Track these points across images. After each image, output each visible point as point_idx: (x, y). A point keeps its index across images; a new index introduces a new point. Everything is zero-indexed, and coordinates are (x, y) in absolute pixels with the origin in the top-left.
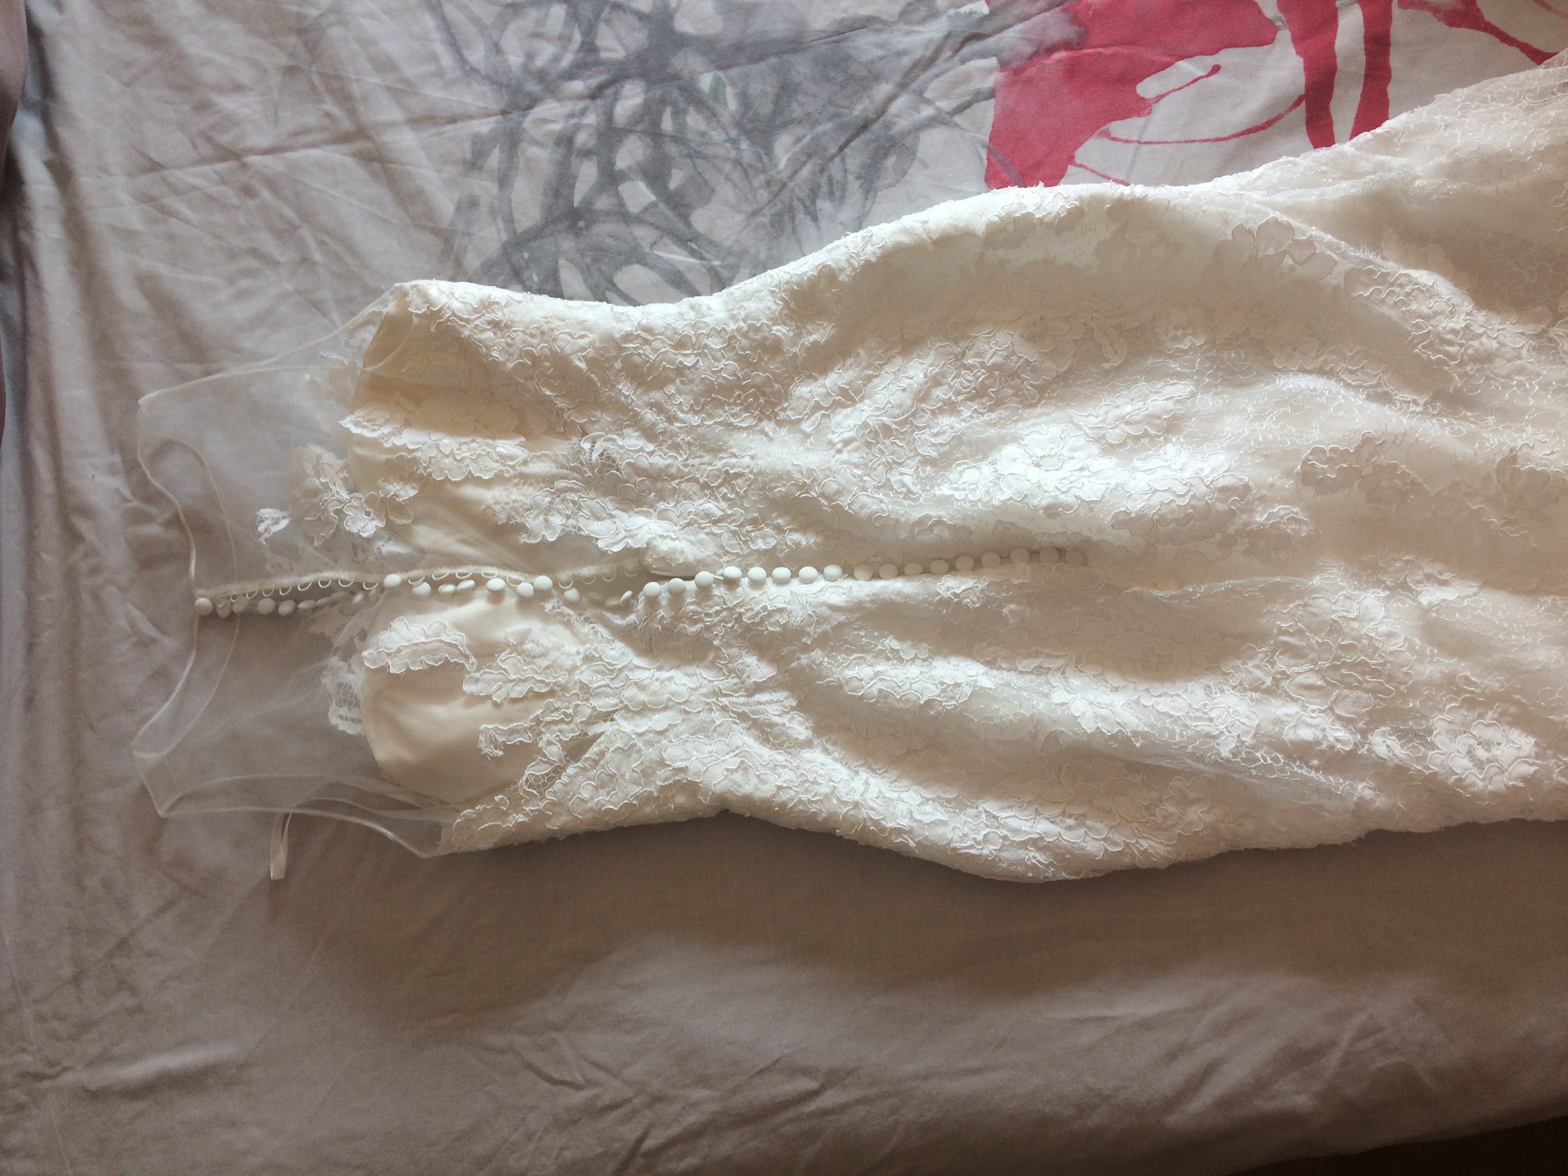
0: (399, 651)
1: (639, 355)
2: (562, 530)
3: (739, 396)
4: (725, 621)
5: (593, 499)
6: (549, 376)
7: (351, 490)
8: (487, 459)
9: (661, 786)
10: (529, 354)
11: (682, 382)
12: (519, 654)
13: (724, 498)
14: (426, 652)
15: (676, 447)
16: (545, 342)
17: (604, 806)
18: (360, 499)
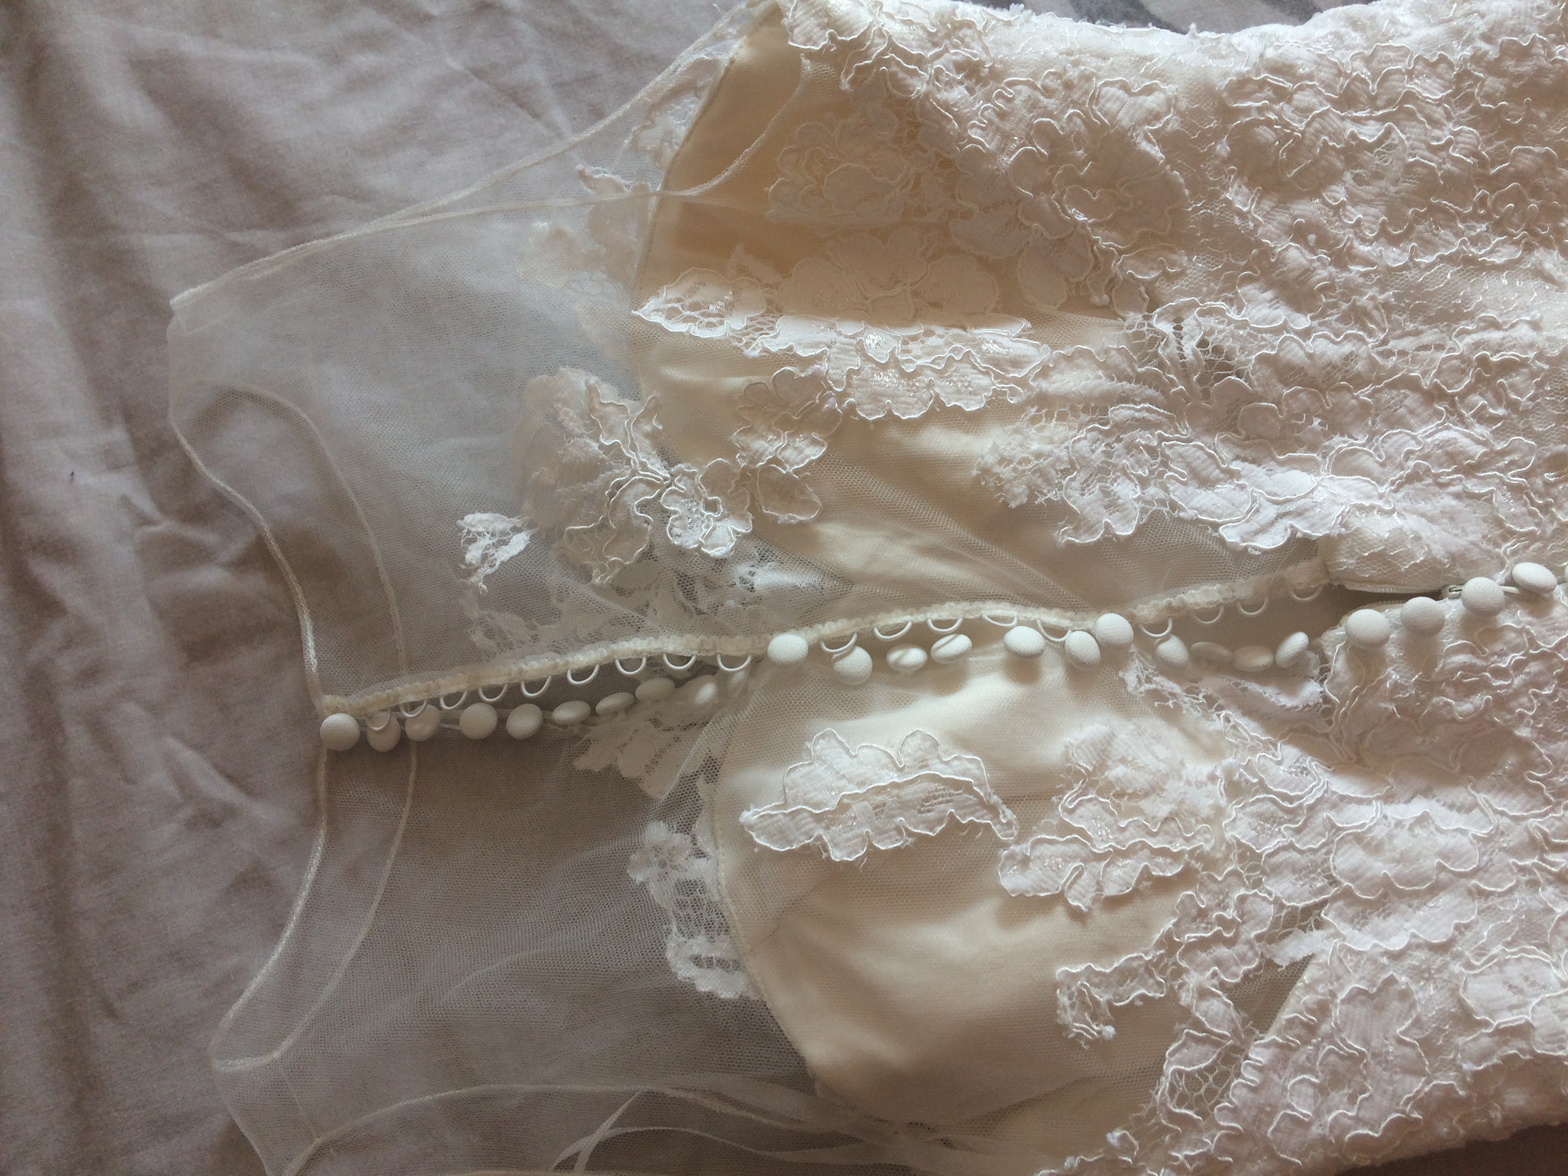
0: (843, 807)
1: (1269, 123)
2: (1143, 511)
3: (1483, 199)
4: (1535, 683)
5: (1188, 441)
6: (1081, 181)
7: (669, 460)
8: (967, 369)
9: (1475, 1074)
10: (1044, 133)
11: (1358, 180)
12: (1100, 793)
13: (1482, 417)
14: (905, 806)
15: (1358, 316)
16: (1075, 104)
17: (1348, 1130)
18: (692, 476)
